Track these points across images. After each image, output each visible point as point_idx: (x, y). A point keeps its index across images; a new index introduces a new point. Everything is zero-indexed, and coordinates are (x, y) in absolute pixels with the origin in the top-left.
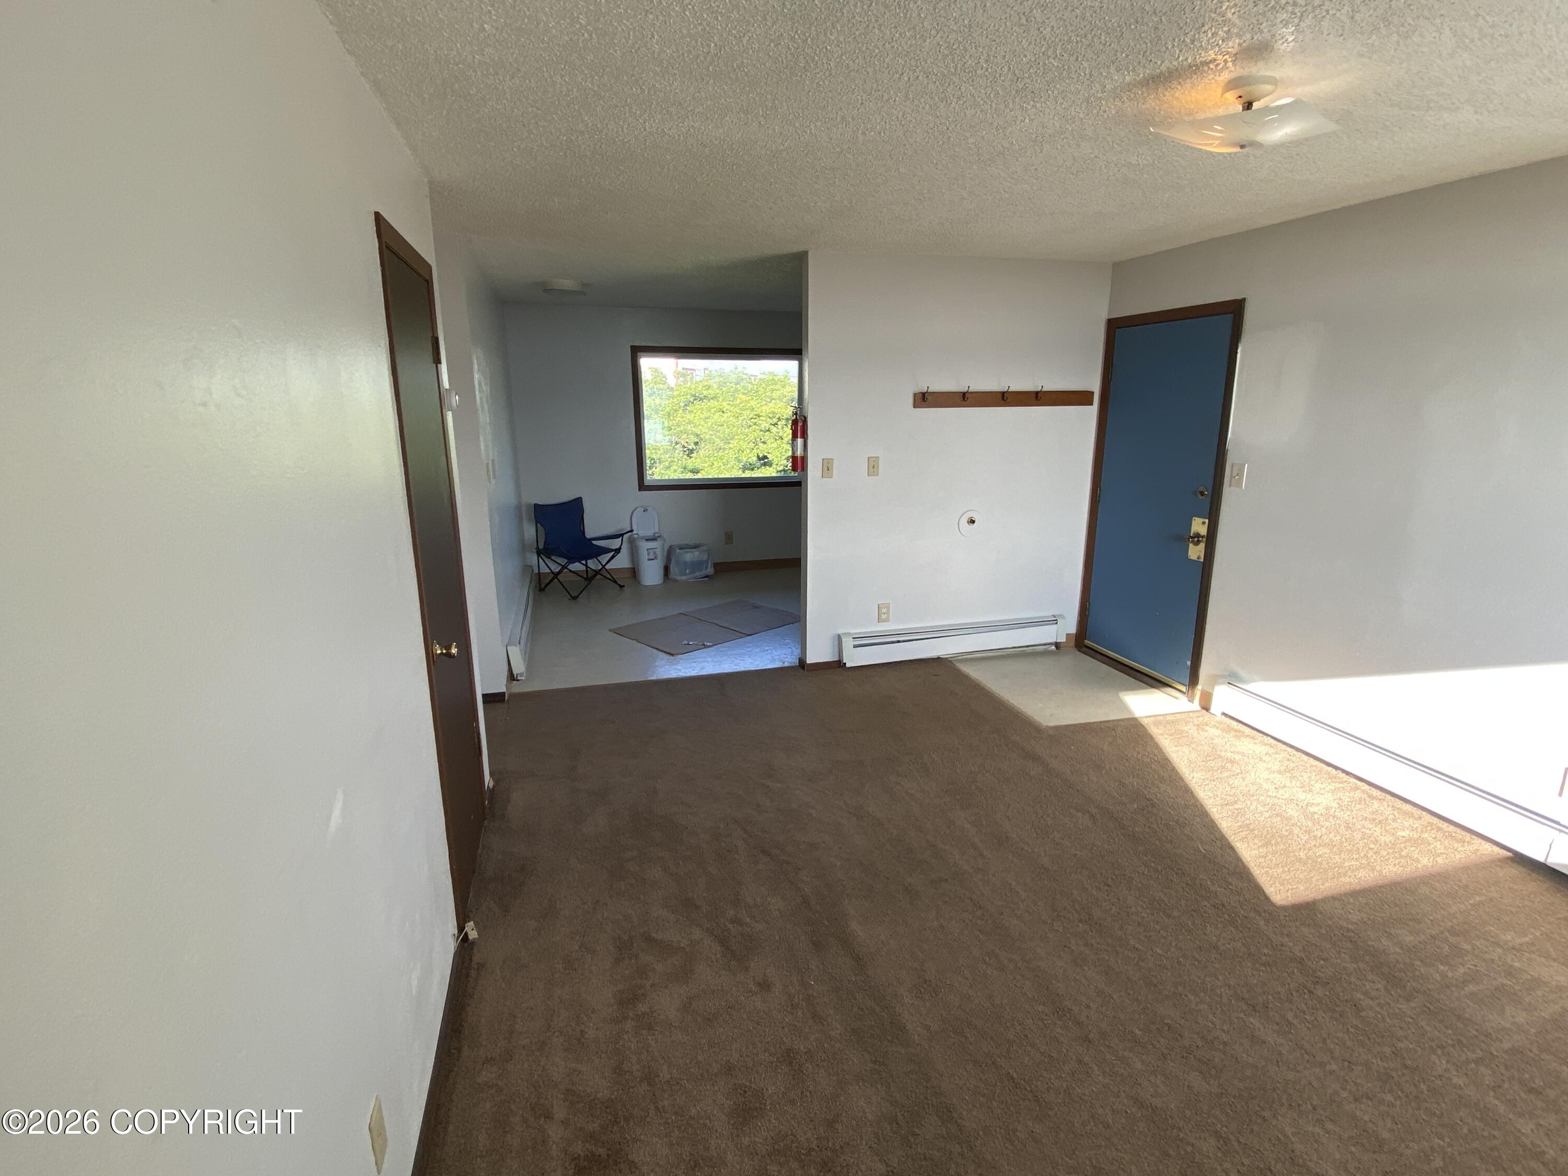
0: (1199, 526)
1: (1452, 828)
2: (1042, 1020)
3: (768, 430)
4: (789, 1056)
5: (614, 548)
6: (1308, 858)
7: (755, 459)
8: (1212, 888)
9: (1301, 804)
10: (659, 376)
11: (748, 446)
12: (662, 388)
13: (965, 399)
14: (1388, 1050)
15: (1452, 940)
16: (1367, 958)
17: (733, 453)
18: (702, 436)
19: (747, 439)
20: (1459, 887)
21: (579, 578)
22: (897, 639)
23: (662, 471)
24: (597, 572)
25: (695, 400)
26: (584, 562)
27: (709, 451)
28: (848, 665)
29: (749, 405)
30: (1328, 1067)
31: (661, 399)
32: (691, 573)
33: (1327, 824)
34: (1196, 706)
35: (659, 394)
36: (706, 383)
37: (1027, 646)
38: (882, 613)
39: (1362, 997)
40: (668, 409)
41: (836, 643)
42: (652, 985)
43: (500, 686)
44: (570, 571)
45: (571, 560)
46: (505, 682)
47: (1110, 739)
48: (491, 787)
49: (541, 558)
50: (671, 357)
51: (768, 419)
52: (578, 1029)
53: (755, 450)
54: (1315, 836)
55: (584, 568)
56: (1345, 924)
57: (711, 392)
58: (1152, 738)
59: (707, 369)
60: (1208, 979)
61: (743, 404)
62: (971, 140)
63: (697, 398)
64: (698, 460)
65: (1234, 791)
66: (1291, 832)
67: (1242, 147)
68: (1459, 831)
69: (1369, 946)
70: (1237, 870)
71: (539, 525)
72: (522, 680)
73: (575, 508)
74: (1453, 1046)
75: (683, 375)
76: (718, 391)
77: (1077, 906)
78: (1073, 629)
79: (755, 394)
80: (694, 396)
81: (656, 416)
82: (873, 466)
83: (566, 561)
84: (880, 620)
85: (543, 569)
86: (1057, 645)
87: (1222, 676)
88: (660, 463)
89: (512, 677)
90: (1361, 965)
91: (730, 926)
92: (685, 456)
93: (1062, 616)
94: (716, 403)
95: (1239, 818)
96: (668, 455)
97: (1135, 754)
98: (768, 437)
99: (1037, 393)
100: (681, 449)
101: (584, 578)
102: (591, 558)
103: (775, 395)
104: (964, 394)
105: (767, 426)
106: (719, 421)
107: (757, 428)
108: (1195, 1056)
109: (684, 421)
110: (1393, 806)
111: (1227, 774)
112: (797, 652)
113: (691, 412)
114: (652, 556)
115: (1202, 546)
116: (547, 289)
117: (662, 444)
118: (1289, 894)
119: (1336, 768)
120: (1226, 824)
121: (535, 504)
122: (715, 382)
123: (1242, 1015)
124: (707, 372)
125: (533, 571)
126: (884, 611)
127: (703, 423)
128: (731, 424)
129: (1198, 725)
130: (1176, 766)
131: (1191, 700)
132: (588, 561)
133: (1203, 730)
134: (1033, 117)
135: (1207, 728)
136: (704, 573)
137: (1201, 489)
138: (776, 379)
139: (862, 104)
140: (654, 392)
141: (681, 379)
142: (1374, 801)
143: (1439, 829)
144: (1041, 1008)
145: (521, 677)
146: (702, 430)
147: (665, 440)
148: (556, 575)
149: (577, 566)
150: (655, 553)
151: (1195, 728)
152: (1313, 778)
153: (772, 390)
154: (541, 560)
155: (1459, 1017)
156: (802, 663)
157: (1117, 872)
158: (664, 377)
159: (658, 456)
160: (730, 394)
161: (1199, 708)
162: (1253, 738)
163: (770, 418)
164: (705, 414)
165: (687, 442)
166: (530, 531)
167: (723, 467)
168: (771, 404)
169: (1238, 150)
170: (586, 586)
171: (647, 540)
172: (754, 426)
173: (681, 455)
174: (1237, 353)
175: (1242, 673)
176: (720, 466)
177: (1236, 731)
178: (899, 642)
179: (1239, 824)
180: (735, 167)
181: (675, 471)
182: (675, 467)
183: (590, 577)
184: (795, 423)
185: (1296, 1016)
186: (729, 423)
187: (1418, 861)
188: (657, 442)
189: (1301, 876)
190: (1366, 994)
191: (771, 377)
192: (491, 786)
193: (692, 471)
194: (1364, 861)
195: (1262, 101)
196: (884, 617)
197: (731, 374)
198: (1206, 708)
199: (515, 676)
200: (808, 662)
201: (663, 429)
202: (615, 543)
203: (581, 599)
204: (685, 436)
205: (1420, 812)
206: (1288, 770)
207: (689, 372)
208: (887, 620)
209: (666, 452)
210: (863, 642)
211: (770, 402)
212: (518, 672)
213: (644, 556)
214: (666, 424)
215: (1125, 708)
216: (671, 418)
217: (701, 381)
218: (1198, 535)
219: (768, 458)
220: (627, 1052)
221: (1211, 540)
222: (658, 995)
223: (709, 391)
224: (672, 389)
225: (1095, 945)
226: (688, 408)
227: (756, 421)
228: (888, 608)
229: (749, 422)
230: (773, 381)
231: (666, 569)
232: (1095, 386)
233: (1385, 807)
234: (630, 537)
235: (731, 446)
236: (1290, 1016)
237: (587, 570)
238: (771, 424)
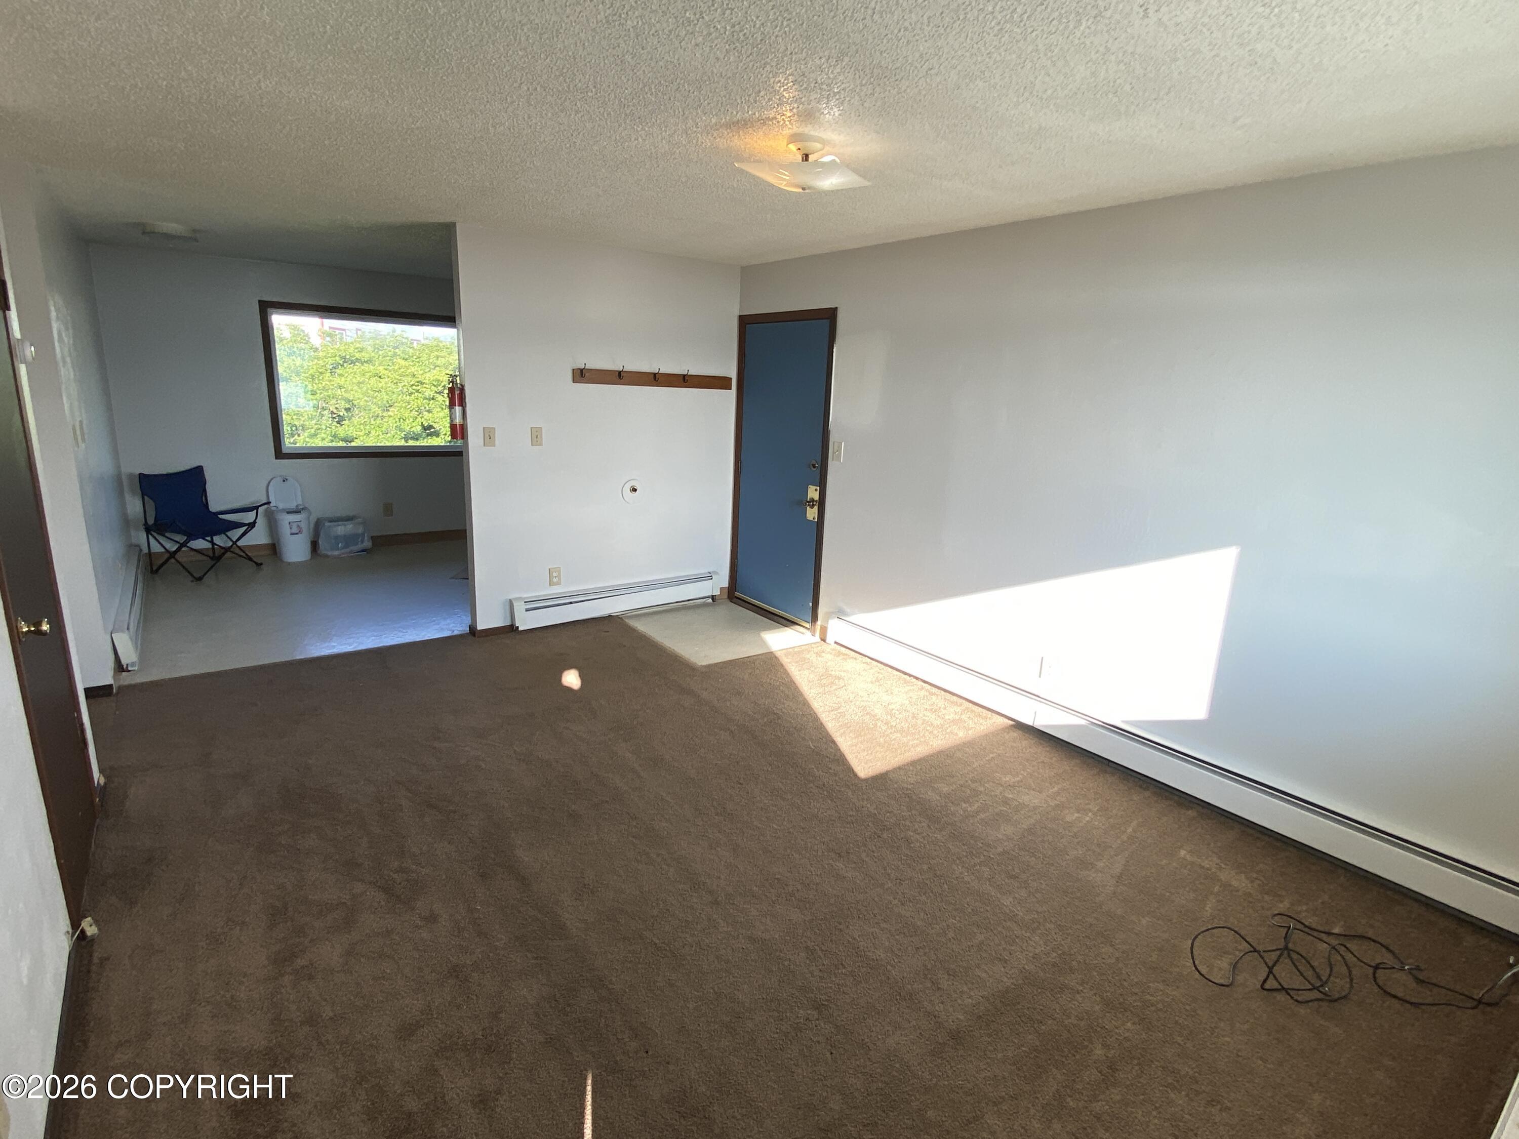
0: (813, 493)
1: (980, 710)
2: (681, 895)
3: (433, 399)
4: (455, 971)
5: (247, 522)
6: (885, 742)
7: (419, 428)
8: (817, 774)
9: (884, 704)
10: (300, 336)
11: (411, 415)
12: (303, 347)
13: (620, 377)
14: (925, 867)
15: (973, 786)
16: (918, 807)
17: (394, 421)
18: (355, 402)
19: (409, 407)
20: (981, 749)
21: (205, 558)
22: (570, 600)
23: (307, 440)
24: (227, 550)
25: (344, 362)
26: (209, 538)
27: (365, 418)
28: (521, 629)
29: (409, 371)
30: (886, 887)
31: (303, 360)
32: (343, 548)
33: (900, 716)
34: (817, 638)
35: (300, 355)
36: (358, 345)
37: (689, 600)
38: (553, 577)
39: (912, 834)
40: (311, 371)
41: (508, 607)
42: (312, 941)
43: (106, 678)
44: (192, 549)
45: (192, 536)
46: (112, 673)
47: (750, 671)
48: (102, 784)
49: (152, 535)
50: (314, 316)
51: (433, 387)
52: (228, 996)
53: (419, 419)
54: (892, 726)
55: (209, 545)
56: (905, 785)
57: (365, 356)
58: (782, 665)
59: (360, 330)
60: (809, 840)
61: (402, 370)
62: (595, 148)
63: (347, 361)
64: (352, 428)
65: (838, 700)
66: (876, 725)
67: (804, 189)
68: (984, 711)
69: (920, 798)
70: (836, 758)
71: (146, 498)
72: (134, 670)
73: (196, 477)
74: (966, 856)
75: (330, 335)
76: (373, 354)
77: (715, 803)
78: (725, 584)
79: (418, 360)
80: (344, 358)
81: (297, 379)
82: (536, 436)
83: (186, 538)
84: (551, 584)
85: (156, 548)
86: (713, 598)
87: (833, 613)
88: (303, 430)
89: (120, 668)
90: (913, 812)
91: (395, 876)
92: (335, 424)
93: (716, 573)
94: (372, 367)
95: (840, 720)
96: (314, 422)
97: (768, 680)
98: (433, 406)
99: (684, 376)
100: (330, 415)
101: (209, 557)
102: (216, 534)
103: (441, 361)
104: (620, 373)
105: (432, 394)
106: (375, 386)
107: (420, 395)
108: (795, 897)
109: (333, 385)
110: (945, 699)
111: (835, 687)
112: (468, 621)
113: (341, 375)
114: (295, 530)
115: (816, 508)
116: (145, 230)
117: (305, 409)
118: (870, 770)
119: (910, 675)
120: (831, 725)
121: (140, 474)
122: (370, 345)
123: (831, 861)
124: (359, 333)
125: (141, 550)
126: (554, 574)
127: (356, 388)
128: (390, 391)
129: (817, 653)
130: (798, 686)
131: (814, 635)
132: (214, 538)
133: (820, 656)
134: (644, 137)
135: (823, 654)
136: (360, 546)
137: (813, 462)
138: (441, 345)
139: (488, 102)
140: (294, 352)
141: (328, 339)
142: (933, 697)
143: (972, 711)
144: (681, 886)
145: (132, 666)
146: (356, 394)
147: (309, 405)
148: (173, 555)
149: (200, 544)
150: (298, 526)
151: (815, 655)
152: (894, 684)
153: (438, 357)
154: (152, 540)
155: (972, 836)
156: (473, 631)
157: (748, 772)
158: (307, 335)
159: (302, 422)
160: (388, 358)
161: (819, 640)
162: (856, 659)
163: (435, 386)
164: (358, 378)
165: (336, 408)
166: (135, 506)
167: (382, 436)
168: (435, 371)
169: (801, 190)
170: (212, 567)
171: (288, 513)
172: (416, 394)
173: (330, 422)
174: (833, 352)
175: (848, 610)
176: (378, 436)
177: (844, 654)
178: (571, 603)
179: (840, 723)
180: (365, 137)
181: (323, 439)
182: (323, 435)
183: (216, 556)
184: (451, 390)
185: (868, 856)
186: (388, 389)
187: (957, 734)
188: (300, 407)
189: (880, 756)
190: (915, 831)
191: (435, 343)
192: (102, 781)
193: (344, 440)
194: (922, 740)
195: (816, 154)
196: (555, 580)
197: (388, 337)
198: (824, 640)
199: (125, 667)
200: (479, 628)
201: (306, 393)
202: (249, 517)
203: (209, 579)
204: (334, 401)
205: (961, 701)
206: (878, 680)
207: (338, 332)
208: (558, 583)
209: (312, 419)
210: (534, 605)
211: (434, 369)
212: (129, 662)
213: (285, 530)
214: (310, 387)
215: (763, 643)
216: (317, 381)
217: (352, 343)
218: (812, 500)
219: (434, 428)
220: (286, 1003)
221: (821, 504)
222: (318, 948)
223: (363, 354)
224: (316, 350)
225: (727, 831)
226: (337, 371)
227: (418, 388)
228: (559, 572)
229: (410, 389)
230: (437, 347)
231: (314, 545)
232: (733, 374)
233: (939, 700)
234: (266, 510)
235: (390, 413)
236: (864, 855)
237: (213, 549)
238: (436, 392)
